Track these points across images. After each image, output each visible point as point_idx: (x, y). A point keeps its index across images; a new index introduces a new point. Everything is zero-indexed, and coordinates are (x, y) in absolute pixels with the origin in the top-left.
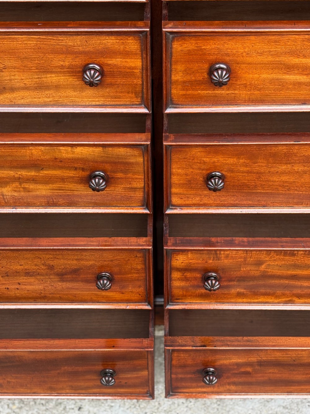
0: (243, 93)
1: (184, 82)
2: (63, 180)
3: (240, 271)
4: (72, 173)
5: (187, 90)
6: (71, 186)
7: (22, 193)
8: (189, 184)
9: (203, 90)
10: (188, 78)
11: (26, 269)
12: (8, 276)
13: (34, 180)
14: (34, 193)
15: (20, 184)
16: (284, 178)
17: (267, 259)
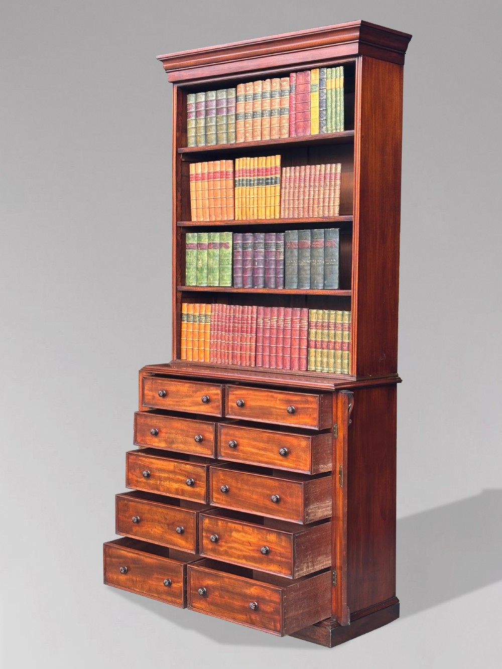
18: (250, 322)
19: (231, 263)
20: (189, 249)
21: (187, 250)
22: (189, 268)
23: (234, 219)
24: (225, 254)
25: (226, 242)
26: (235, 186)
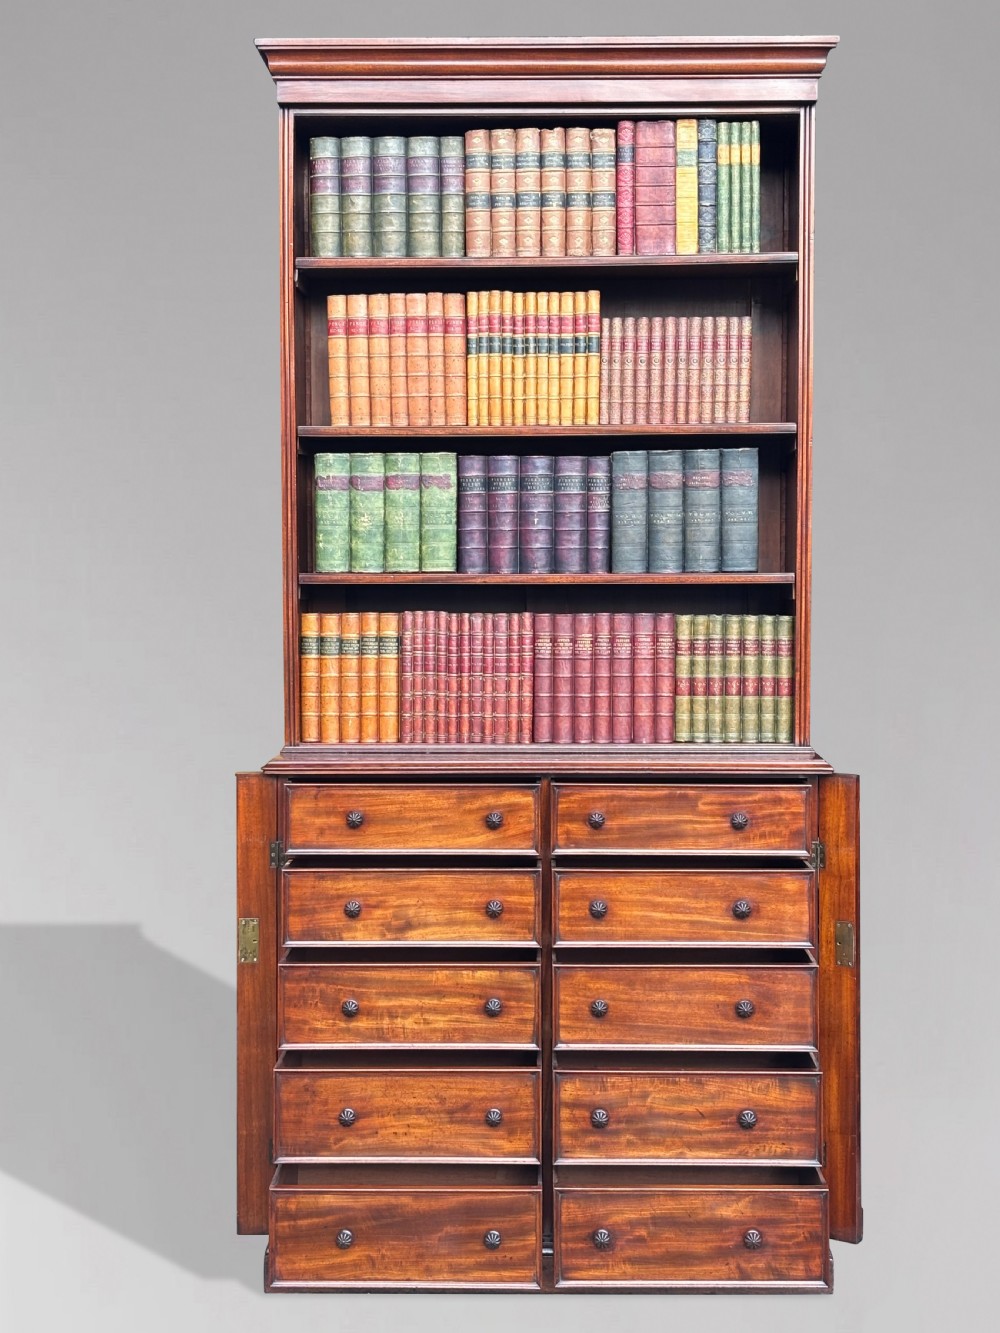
0: (620, 929)
1: (570, 918)
2: (461, 1010)
3: (627, 1106)
4: (468, 1002)
5: (572, 926)
6: (467, 1017)
7: (422, 1026)
8: (575, 1016)
9: (586, 926)
10: (572, 914)
11: (419, 1104)
12: (399, 1113)
13: (434, 1010)
14: (432, 1026)
15: (422, 1015)
16: (662, 1008)
17: (651, 1089)
18: (516, 648)
19: (454, 520)
20: (328, 489)
21: (320, 492)
22: (330, 533)
23: (467, 424)
24: (439, 500)
25: (441, 475)
26: (468, 352)
